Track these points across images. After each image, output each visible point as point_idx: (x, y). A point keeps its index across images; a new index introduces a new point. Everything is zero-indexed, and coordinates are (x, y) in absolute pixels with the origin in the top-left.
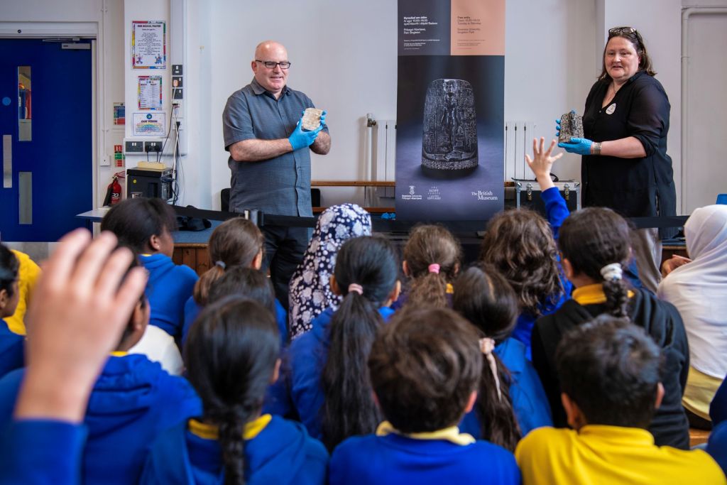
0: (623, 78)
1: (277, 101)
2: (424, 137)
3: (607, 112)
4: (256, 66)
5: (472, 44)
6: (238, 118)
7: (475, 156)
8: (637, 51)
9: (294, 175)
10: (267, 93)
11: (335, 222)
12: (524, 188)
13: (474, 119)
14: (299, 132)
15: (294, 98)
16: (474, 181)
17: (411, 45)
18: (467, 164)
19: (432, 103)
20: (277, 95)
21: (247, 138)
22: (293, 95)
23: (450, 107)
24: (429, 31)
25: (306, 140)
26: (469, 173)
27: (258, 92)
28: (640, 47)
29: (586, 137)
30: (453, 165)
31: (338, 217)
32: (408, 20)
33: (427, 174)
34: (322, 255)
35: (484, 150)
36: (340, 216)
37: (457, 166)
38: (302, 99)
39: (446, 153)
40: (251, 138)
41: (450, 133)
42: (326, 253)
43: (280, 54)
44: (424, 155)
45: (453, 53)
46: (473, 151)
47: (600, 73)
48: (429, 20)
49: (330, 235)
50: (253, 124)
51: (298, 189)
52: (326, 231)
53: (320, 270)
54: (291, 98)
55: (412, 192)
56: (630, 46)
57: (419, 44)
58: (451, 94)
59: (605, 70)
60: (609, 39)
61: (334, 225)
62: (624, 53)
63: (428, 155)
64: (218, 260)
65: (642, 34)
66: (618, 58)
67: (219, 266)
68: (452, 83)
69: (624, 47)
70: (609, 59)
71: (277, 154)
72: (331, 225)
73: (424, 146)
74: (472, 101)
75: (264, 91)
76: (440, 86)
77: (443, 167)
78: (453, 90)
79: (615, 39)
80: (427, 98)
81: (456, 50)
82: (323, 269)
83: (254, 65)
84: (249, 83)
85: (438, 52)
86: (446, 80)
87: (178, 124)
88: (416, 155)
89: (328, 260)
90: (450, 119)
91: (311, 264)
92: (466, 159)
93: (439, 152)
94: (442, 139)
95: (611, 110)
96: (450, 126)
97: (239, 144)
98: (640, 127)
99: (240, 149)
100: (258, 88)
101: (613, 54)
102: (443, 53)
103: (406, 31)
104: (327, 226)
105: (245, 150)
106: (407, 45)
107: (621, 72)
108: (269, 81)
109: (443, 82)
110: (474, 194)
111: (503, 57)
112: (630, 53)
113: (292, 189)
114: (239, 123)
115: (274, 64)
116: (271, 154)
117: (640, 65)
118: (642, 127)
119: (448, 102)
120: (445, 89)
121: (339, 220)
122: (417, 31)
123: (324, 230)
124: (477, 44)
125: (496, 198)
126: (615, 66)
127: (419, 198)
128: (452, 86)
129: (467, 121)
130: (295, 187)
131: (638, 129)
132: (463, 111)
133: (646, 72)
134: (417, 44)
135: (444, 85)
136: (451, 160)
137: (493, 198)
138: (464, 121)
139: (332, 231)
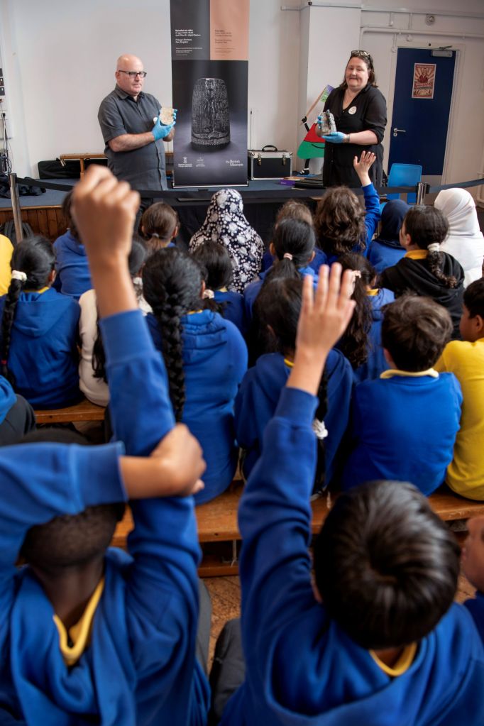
0: (357, 88)
1: (136, 103)
2: (192, 122)
3: (350, 112)
4: (119, 75)
5: (225, 52)
6: (113, 119)
7: (228, 135)
8: (368, 69)
9: (157, 158)
10: (129, 97)
11: (229, 201)
12: (256, 157)
13: (227, 108)
14: (158, 126)
15: (147, 99)
16: (228, 153)
17: (182, 52)
18: (223, 141)
19: (198, 97)
20: (135, 98)
21: (122, 134)
22: (146, 98)
23: (211, 99)
24: (194, 42)
25: (164, 133)
26: (224, 147)
27: (123, 97)
28: (371, 67)
29: (338, 130)
30: (213, 142)
31: (230, 198)
32: (179, 32)
33: (195, 148)
34: (223, 224)
35: (234, 131)
36: (232, 197)
37: (216, 142)
38: (152, 100)
39: (208, 133)
40: (125, 134)
41: (210, 118)
42: (225, 222)
43: (138, 66)
44: (193, 135)
45: (212, 59)
46: (226, 131)
47: (342, 82)
48: (195, 32)
49: (227, 210)
50: (124, 122)
51: (160, 170)
52: (223, 207)
53: (222, 234)
54: (145, 100)
55: (185, 161)
56: (364, 65)
57: (188, 51)
58: (211, 90)
59: (345, 81)
60: (351, 58)
61: (229, 204)
62: (359, 69)
63: (196, 135)
64: (154, 232)
65: (373, 58)
66: (355, 72)
67: (155, 237)
68: (211, 81)
69: (360, 65)
70: (349, 72)
71: (144, 144)
72: (227, 203)
73: (193, 128)
74: (226, 96)
75: (127, 96)
76: (203, 83)
77: (206, 143)
78: (212, 87)
79: (355, 59)
80: (194, 92)
81: (215, 56)
82: (225, 234)
83: (118, 75)
84: (114, 89)
85: (200, 57)
86: (207, 79)
87: (4, 115)
88: (187, 135)
89: (227, 227)
90: (211, 108)
91: (214, 229)
92: (221, 138)
93: (203, 132)
94: (205, 123)
95: (353, 111)
96: (210, 113)
97: (117, 139)
98: (374, 124)
99: (118, 142)
100: (122, 94)
101: (352, 69)
102: (206, 59)
103: (178, 41)
104: (224, 204)
105: (121, 143)
106: (179, 52)
107: (355, 83)
108: (132, 87)
109: (205, 80)
110: (227, 162)
111: (247, 62)
112: (362, 70)
113: (156, 170)
114: (114, 122)
115: (136, 74)
116: (141, 144)
117: (369, 80)
118: (376, 124)
119: (209, 95)
120: (206, 86)
121: (231, 200)
122: (185, 41)
123: (222, 207)
124: (230, 52)
125: (242, 165)
126: (351, 77)
127: (190, 165)
128: (211, 83)
129: (222, 109)
130: (158, 168)
131: (372, 125)
132: (220, 102)
133: (372, 85)
134: (185, 51)
135: (206, 82)
136: (212, 138)
137: (239, 165)
138: (220, 110)
139: (228, 207)
